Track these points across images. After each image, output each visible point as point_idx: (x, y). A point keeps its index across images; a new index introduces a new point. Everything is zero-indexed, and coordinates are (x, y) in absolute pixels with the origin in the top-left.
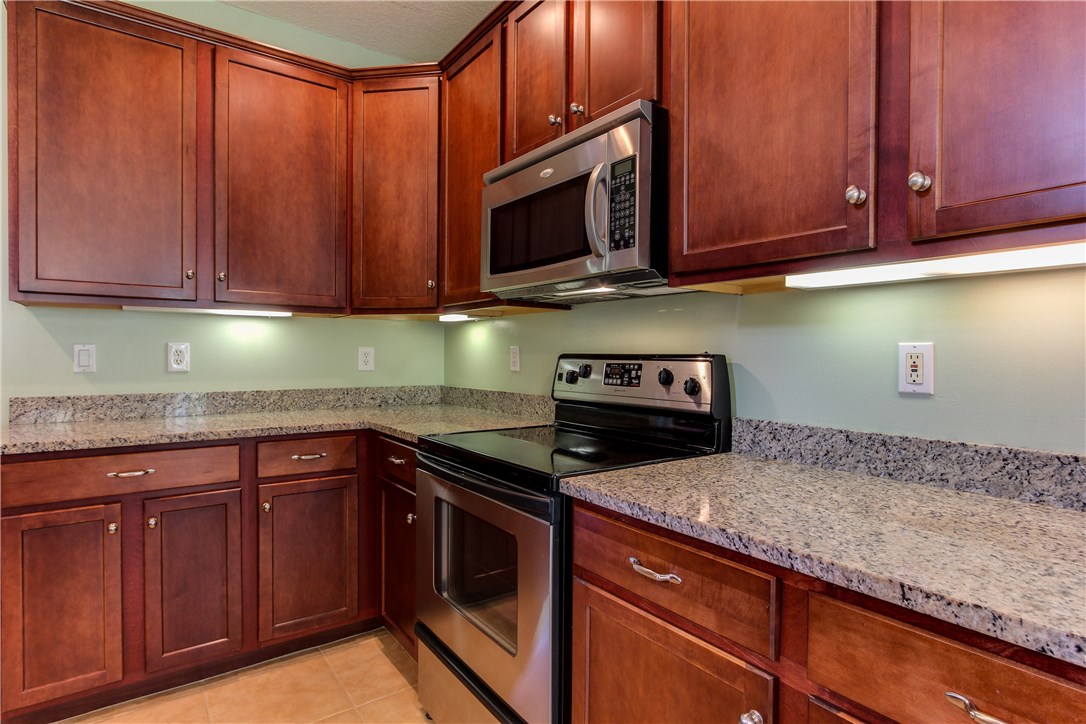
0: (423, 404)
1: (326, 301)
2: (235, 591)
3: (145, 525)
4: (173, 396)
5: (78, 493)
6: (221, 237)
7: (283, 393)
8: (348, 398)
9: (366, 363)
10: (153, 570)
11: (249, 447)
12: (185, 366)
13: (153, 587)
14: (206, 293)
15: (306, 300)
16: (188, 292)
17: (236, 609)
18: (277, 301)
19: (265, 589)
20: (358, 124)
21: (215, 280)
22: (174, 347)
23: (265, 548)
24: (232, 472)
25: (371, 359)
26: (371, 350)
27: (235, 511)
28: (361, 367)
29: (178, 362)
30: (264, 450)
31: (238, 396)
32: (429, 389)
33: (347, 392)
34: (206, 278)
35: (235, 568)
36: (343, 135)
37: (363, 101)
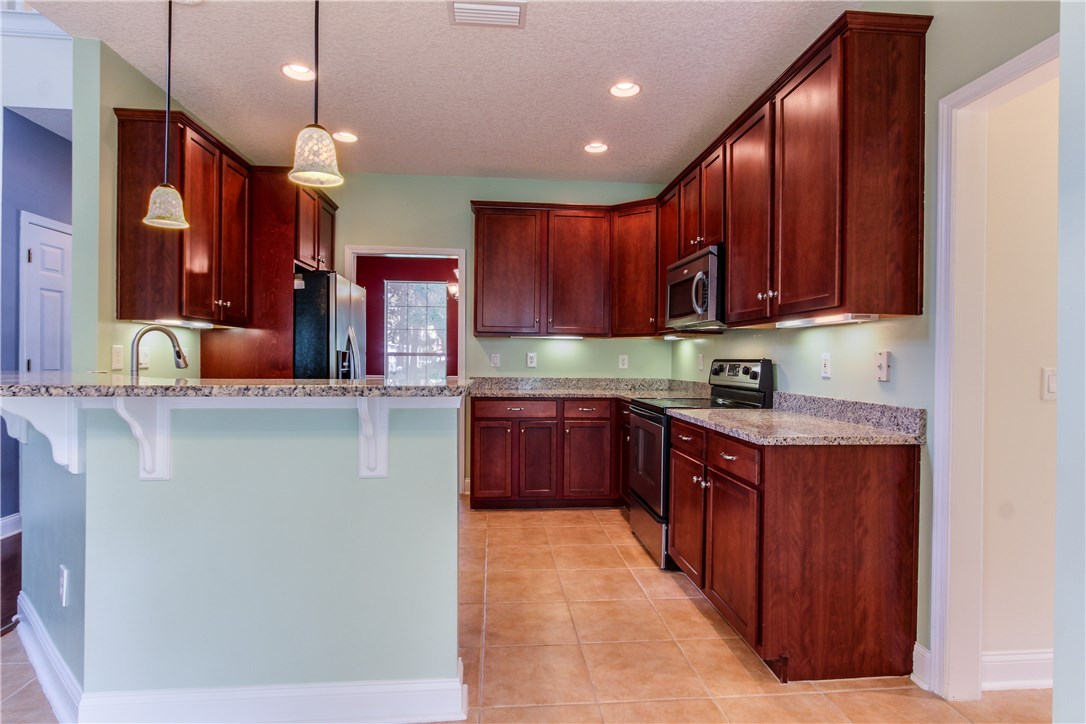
0: (657, 390)
1: (598, 331)
2: (554, 469)
3: (520, 431)
4: (529, 379)
5: (498, 415)
6: (550, 302)
7: (579, 380)
8: (613, 384)
9: (623, 364)
10: (522, 452)
11: (561, 402)
12: (533, 365)
13: (522, 460)
14: (544, 330)
15: (589, 331)
16: (536, 330)
17: (554, 478)
18: (575, 332)
19: (566, 471)
20: (616, 234)
21: (548, 322)
22: (530, 355)
23: (567, 451)
24: (553, 413)
25: (626, 362)
26: (626, 357)
27: (554, 431)
28: (621, 366)
29: (532, 363)
30: (567, 404)
31: (558, 380)
32: (661, 381)
33: (612, 380)
34: (543, 322)
35: (554, 459)
36: (608, 241)
37: (618, 222)
